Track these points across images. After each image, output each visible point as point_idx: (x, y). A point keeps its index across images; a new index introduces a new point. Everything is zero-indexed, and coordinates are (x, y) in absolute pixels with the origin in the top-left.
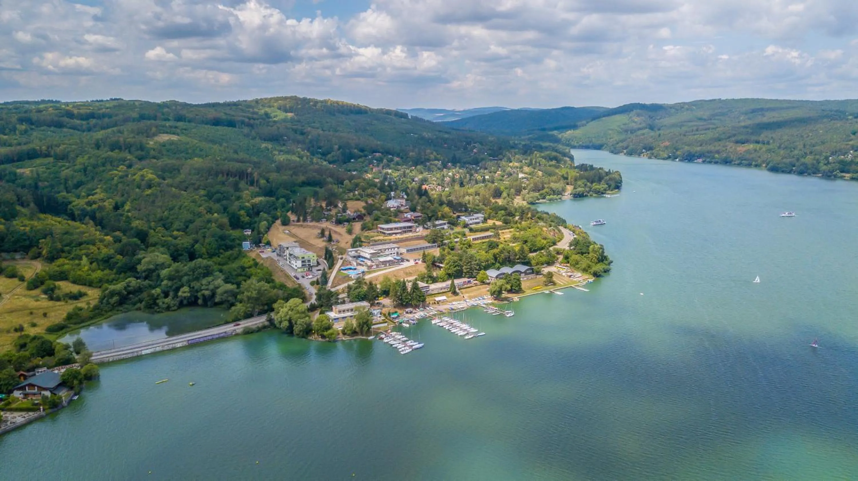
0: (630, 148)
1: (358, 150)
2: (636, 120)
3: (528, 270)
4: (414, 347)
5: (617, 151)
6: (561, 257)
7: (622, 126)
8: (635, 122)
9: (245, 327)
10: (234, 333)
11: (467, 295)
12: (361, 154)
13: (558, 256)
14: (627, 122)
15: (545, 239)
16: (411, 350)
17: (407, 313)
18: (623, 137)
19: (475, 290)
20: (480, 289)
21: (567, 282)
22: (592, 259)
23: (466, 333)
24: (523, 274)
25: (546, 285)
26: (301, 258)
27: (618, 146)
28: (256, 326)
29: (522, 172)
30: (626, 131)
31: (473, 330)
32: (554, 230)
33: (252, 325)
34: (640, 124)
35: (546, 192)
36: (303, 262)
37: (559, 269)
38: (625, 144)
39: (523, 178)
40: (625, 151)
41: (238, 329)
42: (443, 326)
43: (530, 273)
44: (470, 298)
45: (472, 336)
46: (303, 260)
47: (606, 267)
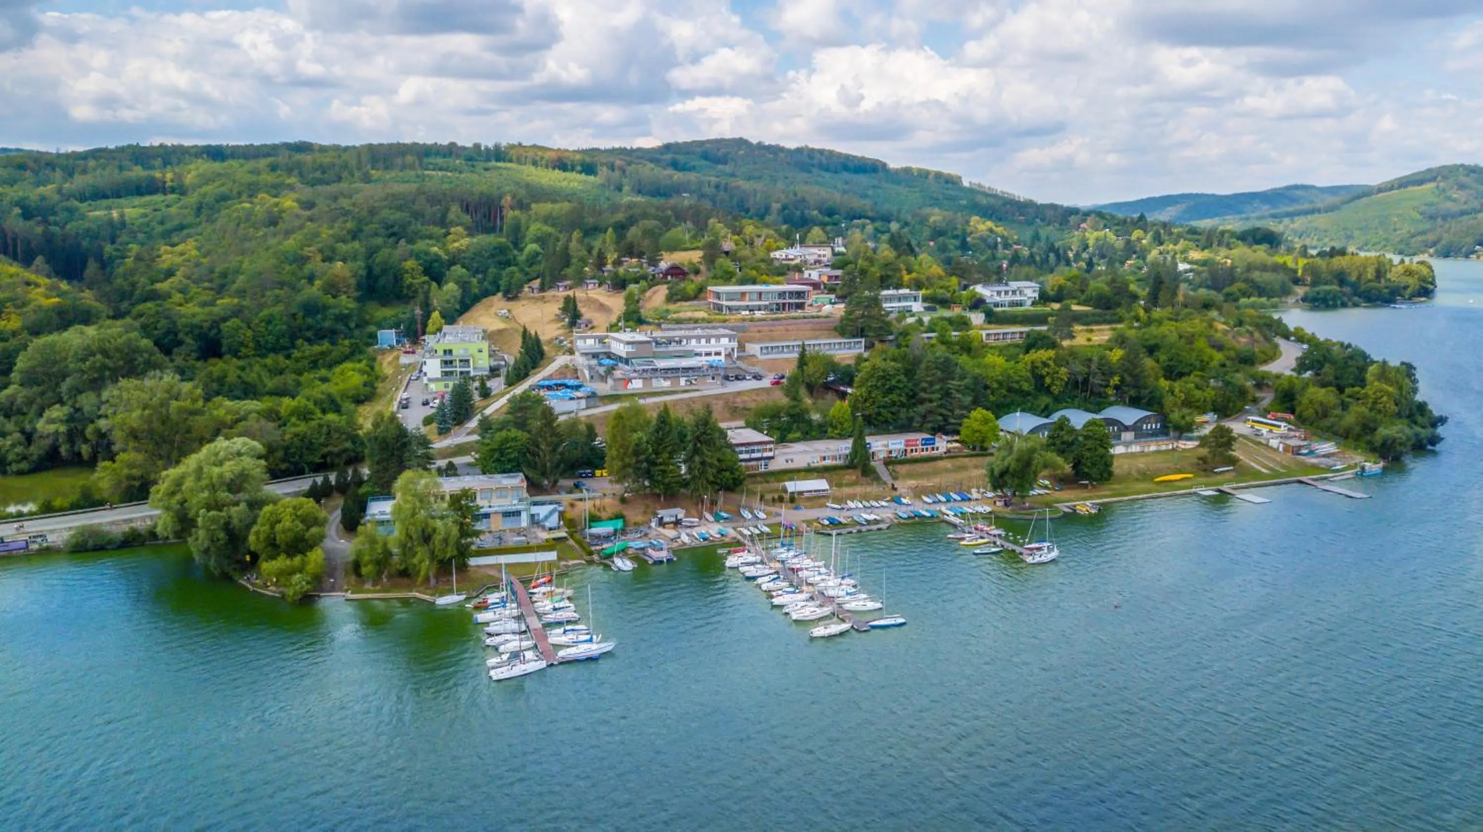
0: (1444, 242)
1: (820, 212)
2: (1455, 196)
3: (1142, 420)
4: (562, 653)
5: (1411, 251)
6: (1267, 398)
7: (1424, 208)
8: (1455, 200)
9: (84, 527)
10: (35, 547)
11: (912, 483)
12: (827, 219)
13: (1258, 395)
14: (1436, 200)
15: (1220, 348)
16: (543, 664)
17: (661, 523)
18: (1426, 226)
19: (947, 470)
20: (963, 468)
21: (1283, 467)
22: (1375, 403)
23: (827, 610)
24: (1128, 436)
25: (1205, 470)
26: (440, 353)
27: (1413, 240)
28: (126, 528)
29: (1185, 260)
30: (1432, 218)
31: (861, 603)
32: (1251, 334)
33: (112, 523)
34: (1465, 203)
35: (1240, 290)
36: (446, 363)
37: (1257, 426)
38: (1431, 237)
39: (1186, 271)
40: (1432, 250)
41: (52, 531)
42: (754, 578)
43: (1154, 434)
44: (918, 493)
45: (845, 626)
46: (448, 358)
47: (1424, 433)
